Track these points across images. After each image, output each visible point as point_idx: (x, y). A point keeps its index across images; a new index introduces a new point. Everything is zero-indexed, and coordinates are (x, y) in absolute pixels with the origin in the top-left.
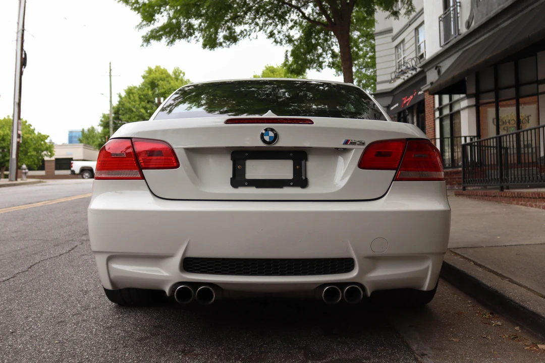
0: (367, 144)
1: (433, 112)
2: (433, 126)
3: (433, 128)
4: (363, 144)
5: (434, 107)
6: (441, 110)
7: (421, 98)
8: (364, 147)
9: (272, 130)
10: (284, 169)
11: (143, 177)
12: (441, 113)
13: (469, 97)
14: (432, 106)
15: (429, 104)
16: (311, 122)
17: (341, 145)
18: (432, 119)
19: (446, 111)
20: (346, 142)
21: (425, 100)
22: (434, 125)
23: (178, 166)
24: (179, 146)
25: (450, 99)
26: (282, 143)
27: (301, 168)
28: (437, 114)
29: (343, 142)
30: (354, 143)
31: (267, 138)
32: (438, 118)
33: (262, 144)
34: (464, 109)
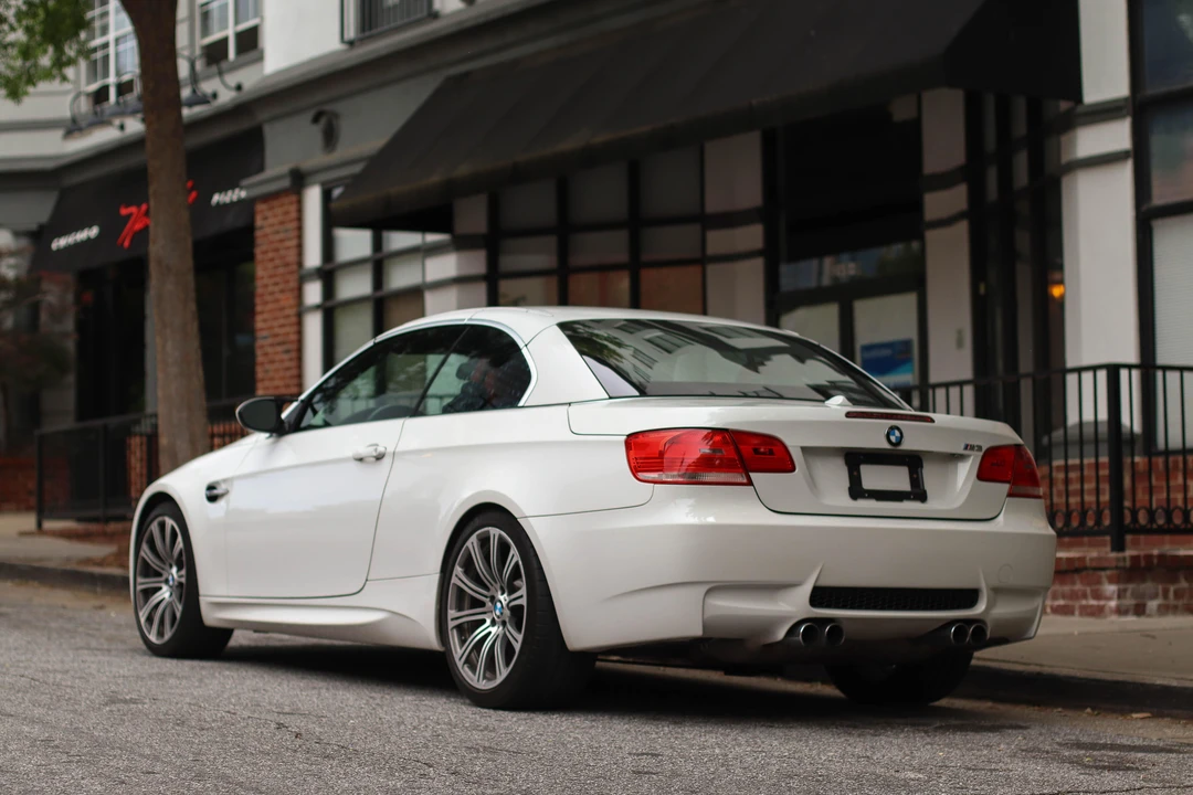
0: (984, 449)
1: (293, 284)
2: (293, 337)
3: (294, 346)
4: (980, 448)
5: (300, 264)
6: (328, 275)
7: (231, 222)
8: (981, 454)
9: (898, 429)
10: (897, 479)
11: (750, 483)
12: (329, 291)
13: (461, 243)
14: (292, 257)
15: (277, 250)
16: (932, 421)
17: (960, 450)
18: (292, 312)
19: (356, 286)
20: (966, 448)
21: (258, 233)
22: (300, 333)
23: (793, 470)
24: (793, 443)
25: (378, 244)
26: (907, 445)
27: (918, 478)
28: (313, 293)
29: (963, 446)
30: (972, 448)
31: (893, 439)
32: (317, 307)
33: (886, 446)
34: (439, 285)
